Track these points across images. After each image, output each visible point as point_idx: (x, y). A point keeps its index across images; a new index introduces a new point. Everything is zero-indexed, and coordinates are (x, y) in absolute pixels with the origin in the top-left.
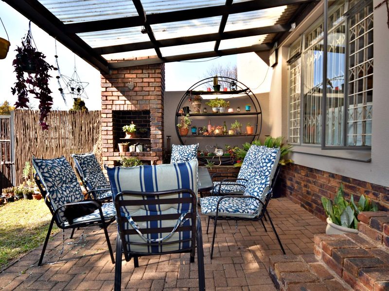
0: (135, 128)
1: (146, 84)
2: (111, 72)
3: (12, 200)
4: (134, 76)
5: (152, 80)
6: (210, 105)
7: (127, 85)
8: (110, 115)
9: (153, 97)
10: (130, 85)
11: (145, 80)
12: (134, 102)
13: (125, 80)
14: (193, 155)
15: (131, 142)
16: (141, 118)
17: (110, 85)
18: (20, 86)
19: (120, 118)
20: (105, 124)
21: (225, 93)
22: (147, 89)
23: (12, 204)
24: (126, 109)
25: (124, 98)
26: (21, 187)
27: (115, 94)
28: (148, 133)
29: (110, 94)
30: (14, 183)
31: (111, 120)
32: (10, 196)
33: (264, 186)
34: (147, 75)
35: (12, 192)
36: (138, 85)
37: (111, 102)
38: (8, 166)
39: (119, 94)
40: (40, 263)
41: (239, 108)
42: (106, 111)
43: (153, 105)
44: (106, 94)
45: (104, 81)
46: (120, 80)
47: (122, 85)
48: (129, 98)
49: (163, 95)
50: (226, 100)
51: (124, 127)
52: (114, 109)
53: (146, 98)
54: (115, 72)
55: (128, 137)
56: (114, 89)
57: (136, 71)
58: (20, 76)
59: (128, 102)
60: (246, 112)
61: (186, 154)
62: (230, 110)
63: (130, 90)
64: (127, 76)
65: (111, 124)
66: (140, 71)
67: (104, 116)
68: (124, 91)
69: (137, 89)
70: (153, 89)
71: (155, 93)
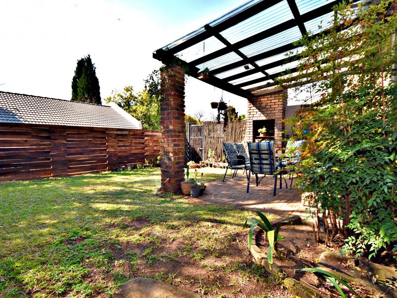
0: (266, 130)
1: (273, 104)
2: (253, 98)
3: (204, 166)
4: (266, 99)
5: (277, 101)
7: (261, 105)
8: (252, 123)
9: (277, 111)
10: (264, 105)
11: (273, 101)
12: (265, 115)
13: (260, 102)
15: (263, 139)
16: (269, 124)
17: (252, 106)
18: (219, 116)
19: (257, 125)
20: (249, 128)
22: (274, 106)
23: (203, 168)
24: (260, 119)
25: (260, 113)
26: (207, 161)
27: (255, 111)
28: (273, 134)
29: (252, 111)
30: (203, 159)
31: (252, 126)
32: (203, 165)
34: (274, 98)
35: (204, 163)
36: (268, 104)
37: (252, 116)
38: (201, 150)
39: (257, 110)
42: (250, 121)
43: (277, 115)
44: (250, 111)
45: (249, 104)
46: (258, 103)
47: (259, 105)
48: (263, 113)
49: (285, 110)
51: (259, 130)
52: (254, 119)
53: (273, 112)
54: (256, 98)
55: (261, 135)
56: (255, 108)
57: (267, 96)
58: (219, 112)
59: (262, 115)
63: (263, 108)
64: (262, 100)
65: (252, 128)
66: (270, 96)
67: (248, 123)
68: (260, 109)
69: (267, 107)
70: (277, 106)
71: (278, 108)
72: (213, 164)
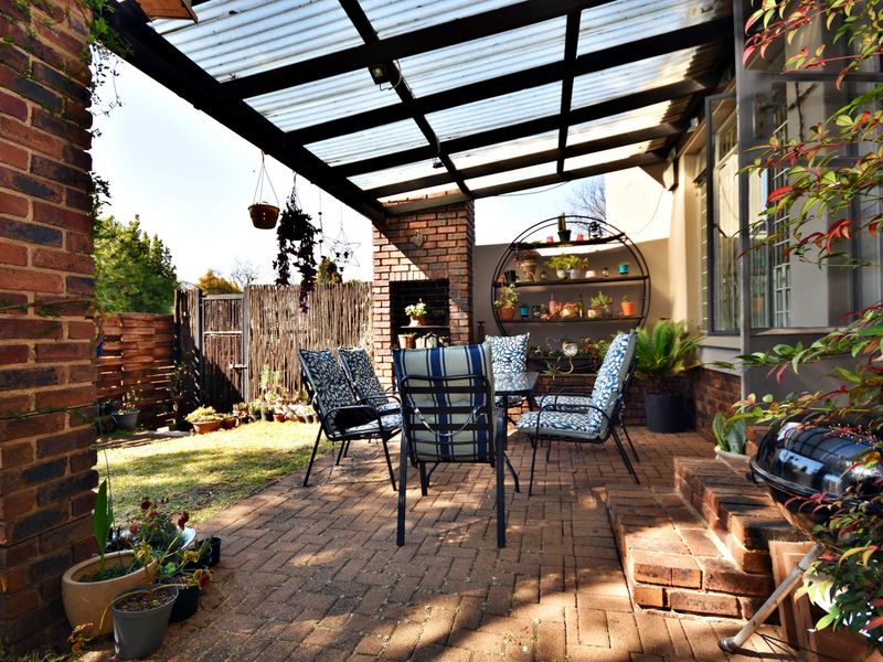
0: (425, 309)
1: (443, 237)
2: (388, 221)
3: (245, 421)
4: (424, 224)
5: (453, 229)
6: (552, 266)
7: (412, 239)
8: (387, 290)
9: (453, 258)
10: (417, 239)
11: (441, 230)
12: (423, 266)
13: (409, 233)
14: (518, 353)
15: (419, 333)
16: (434, 293)
17: (387, 241)
18: (283, 258)
19: (402, 293)
20: (379, 304)
21: (580, 243)
22: (445, 244)
23: (244, 426)
24: (410, 279)
25: (408, 261)
26: (257, 404)
27: (394, 255)
28: (445, 318)
29: (387, 255)
30: (247, 397)
31: (387, 297)
32: (244, 415)
33: (609, 391)
34: (444, 222)
35: (246, 410)
36: (430, 238)
37: (387, 269)
38: (238, 370)
39: (400, 254)
40: (305, 485)
41: (606, 269)
42: (381, 283)
43: (455, 269)
44: (380, 256)
45: (378, 235)
46: (401, 233)
47: (405, 240)
48: (416, 260)
49: (471, 252)
50: (581, 256)
51: (407, 309)
52: (392, 279)
53: (441, 259)
54: (394, 221)
55: (414, 324)
56: (393, 247)
57: (427, 217)
58: (283, 244)
59: (414, 267)
60: (619, 276)
61: (507, 352)
62: (590, 274)
63: (417, 248)
64: (412, 225)
65: (388, 304)
66: (433, 217)
67: (377, 290)
68: (409, 249)
69: (428, 245)
70: (453, 244)
71: (457, 250)
72: (277, 411)
